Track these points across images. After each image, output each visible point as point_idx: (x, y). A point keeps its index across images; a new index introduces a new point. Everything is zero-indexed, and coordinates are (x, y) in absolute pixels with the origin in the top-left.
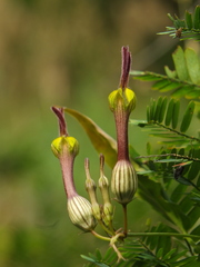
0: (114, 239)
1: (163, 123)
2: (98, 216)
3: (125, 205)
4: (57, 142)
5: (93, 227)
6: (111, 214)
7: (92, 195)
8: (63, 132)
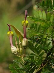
0: (22, 57)
1: (34, 29)
2: (18, 51)
3: (25, 49)
4: (9, 33)
5: (17, 54)
6: (22, 51)
7: (17, 46)
8: (10, 30)
